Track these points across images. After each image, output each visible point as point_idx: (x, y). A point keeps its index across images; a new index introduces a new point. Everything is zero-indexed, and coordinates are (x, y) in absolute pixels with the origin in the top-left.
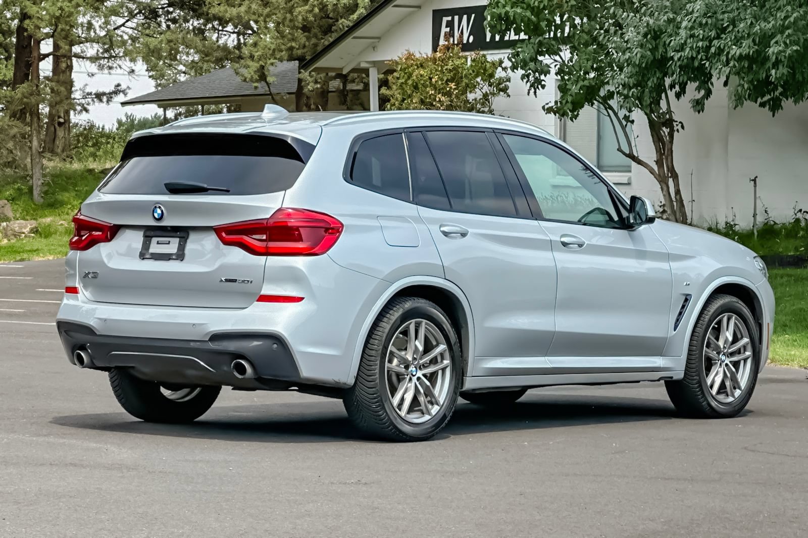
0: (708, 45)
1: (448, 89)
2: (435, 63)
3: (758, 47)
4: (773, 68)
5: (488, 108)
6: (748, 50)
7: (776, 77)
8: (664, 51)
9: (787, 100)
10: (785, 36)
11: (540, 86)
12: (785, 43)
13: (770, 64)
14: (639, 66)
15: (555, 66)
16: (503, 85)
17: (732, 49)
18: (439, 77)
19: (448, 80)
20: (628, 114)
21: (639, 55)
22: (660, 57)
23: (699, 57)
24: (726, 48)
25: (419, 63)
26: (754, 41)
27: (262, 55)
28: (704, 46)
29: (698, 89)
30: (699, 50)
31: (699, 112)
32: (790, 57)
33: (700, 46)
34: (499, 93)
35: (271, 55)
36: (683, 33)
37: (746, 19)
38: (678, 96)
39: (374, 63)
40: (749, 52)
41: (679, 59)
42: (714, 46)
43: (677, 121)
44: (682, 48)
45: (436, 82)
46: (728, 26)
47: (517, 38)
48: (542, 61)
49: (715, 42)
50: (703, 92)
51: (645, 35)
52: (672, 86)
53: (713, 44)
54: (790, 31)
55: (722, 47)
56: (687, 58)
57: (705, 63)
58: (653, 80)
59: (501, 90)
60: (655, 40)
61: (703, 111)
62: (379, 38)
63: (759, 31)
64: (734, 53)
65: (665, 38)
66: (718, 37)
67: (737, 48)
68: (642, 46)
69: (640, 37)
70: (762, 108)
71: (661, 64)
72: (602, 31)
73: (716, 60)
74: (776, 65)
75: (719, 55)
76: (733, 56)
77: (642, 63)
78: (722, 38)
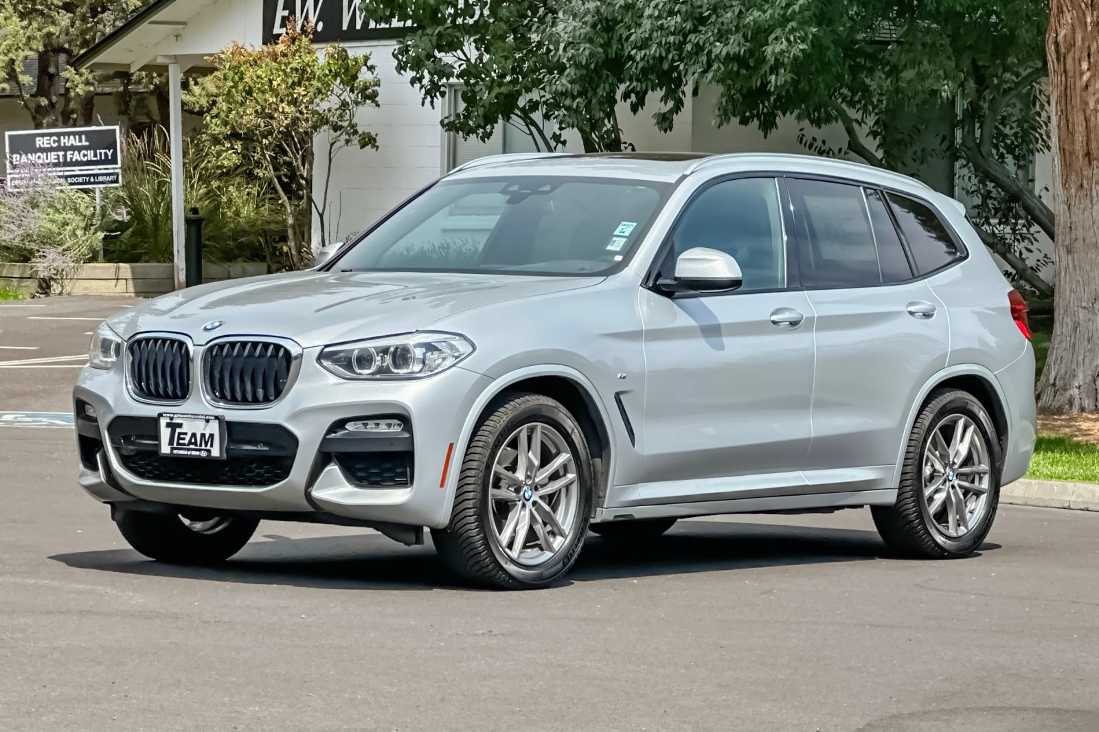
0: (682, 40)
1: (295, 96)
2: (275, 60)
3: (751, 44)
4: (771, 74)
5: (348, 122)
6: (737, 49)
7: (776, 86)
8: (620, 47)
9: (784, 115)
10: (787, 30)
11: (438, 94)
12: (788, 40)
13: (767, 68)
14: (587, 66)
15: (460, 66)
16: (370, 90)
17: (715, 46)
18: (282, 80)
19: (293, 83)
20: (558, 132)
21: (587, 53)
22: (614, 56)
23: (670, 56)
24: (707, 45)
25: (251, 59)
26: (745, 36)
27: (13, 45)
28: (677, 42)
29: (665, 99)
30: (670, 47)
31: (666, 131)
32: (796, 58)
33: (672, 41)
34: (365, 101)
35: (24, 45)
36: (647, 24)
37: (731, 6)
38: (634, 109)
39: (176, 59)
40: (739, 51)
41: (642, 59)
42: (690, 41)
43: (625, 143)
44: (644, 44)
45: (279, 85)
46: (710, 15)
47: (401, 24)
48: (440, 59)
49: (692, 37)
50: (671, 104)
51: (594, 26)
52: (626, 96)
53: (688, 39)
54: (794, 24)
55: (701, 43)
56: (654, 58)
57: (678, 65)
58: (604, 87)
59: (366, 97)
60: (608, 33)
61: (671, 130)
62: (184, 23)
63: (752, 23)
64: (718, 52)
65: (621, 30)
66: (695, 30)
67: (722, 45)
68: (591, 41)
69: (588, 28)
70: (744, 126)
71: (615, 65)
72: (536, 20)
73: (693, 61)
74: (774, 69)
75: (697, 54)
76: (716, 56)
77: (591, 63)
78: (701, 31)
